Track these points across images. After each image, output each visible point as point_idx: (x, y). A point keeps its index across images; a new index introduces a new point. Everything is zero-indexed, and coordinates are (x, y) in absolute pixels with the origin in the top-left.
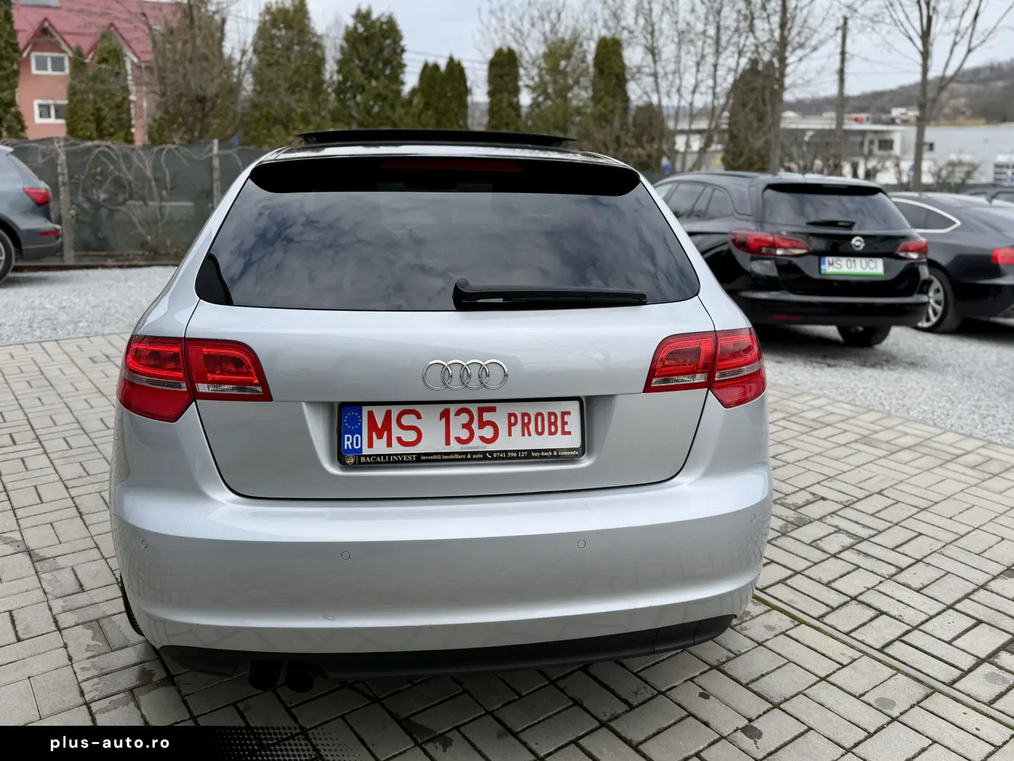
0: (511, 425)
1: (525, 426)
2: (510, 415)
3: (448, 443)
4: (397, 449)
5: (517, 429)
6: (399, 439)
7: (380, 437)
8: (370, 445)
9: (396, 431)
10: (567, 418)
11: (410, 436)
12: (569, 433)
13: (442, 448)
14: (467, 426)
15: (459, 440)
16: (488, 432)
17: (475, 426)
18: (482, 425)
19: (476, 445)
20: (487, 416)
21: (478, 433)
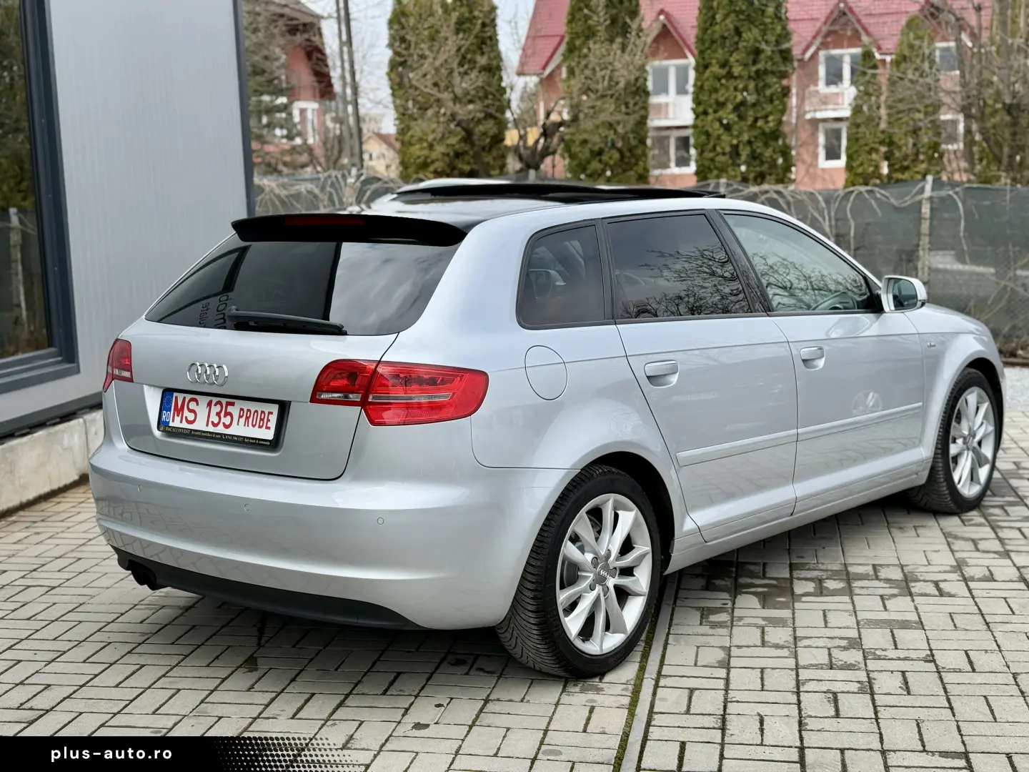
0: (240, 417)
1: (247, 418)
2: (242, 409)
3: (207, 425)
4: (185, 425)
5: (242, 420)
6: (186, 417)
7: (178, 416)
8: (173, 421)
9: (186, 413)
10: (270, 416)
11: (191, 417)
12: (268, 428)
13: (205, 429)
14: (218, 414)
15: (213, 423)
16: (227, 420)
17: (222, 414)
18: (227, 414)
19: (220, 429)
20: (230, 409)
21: (223, 420)
